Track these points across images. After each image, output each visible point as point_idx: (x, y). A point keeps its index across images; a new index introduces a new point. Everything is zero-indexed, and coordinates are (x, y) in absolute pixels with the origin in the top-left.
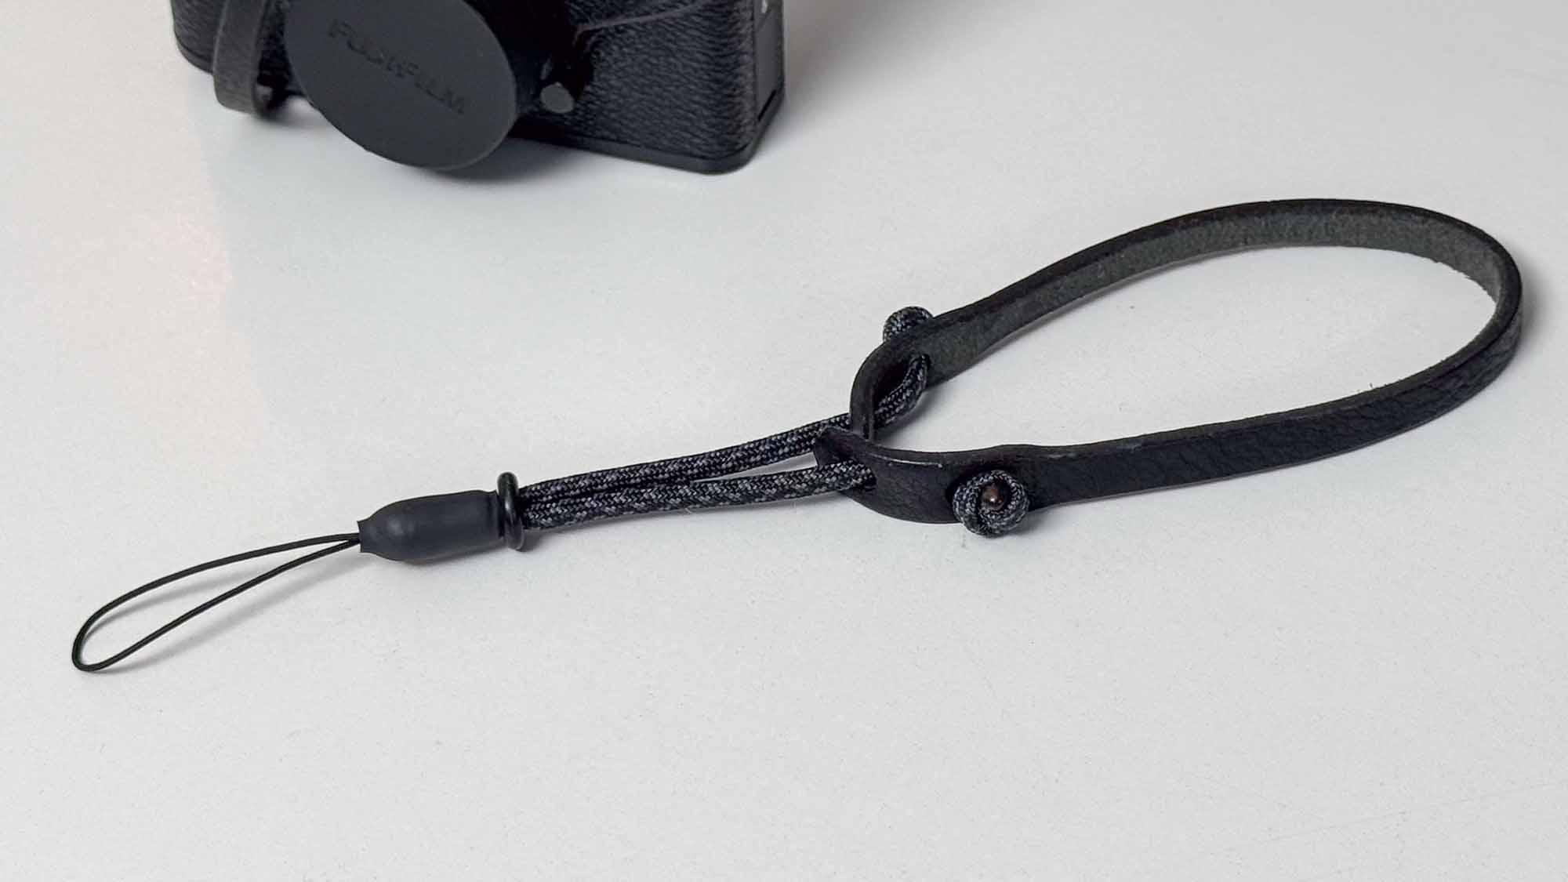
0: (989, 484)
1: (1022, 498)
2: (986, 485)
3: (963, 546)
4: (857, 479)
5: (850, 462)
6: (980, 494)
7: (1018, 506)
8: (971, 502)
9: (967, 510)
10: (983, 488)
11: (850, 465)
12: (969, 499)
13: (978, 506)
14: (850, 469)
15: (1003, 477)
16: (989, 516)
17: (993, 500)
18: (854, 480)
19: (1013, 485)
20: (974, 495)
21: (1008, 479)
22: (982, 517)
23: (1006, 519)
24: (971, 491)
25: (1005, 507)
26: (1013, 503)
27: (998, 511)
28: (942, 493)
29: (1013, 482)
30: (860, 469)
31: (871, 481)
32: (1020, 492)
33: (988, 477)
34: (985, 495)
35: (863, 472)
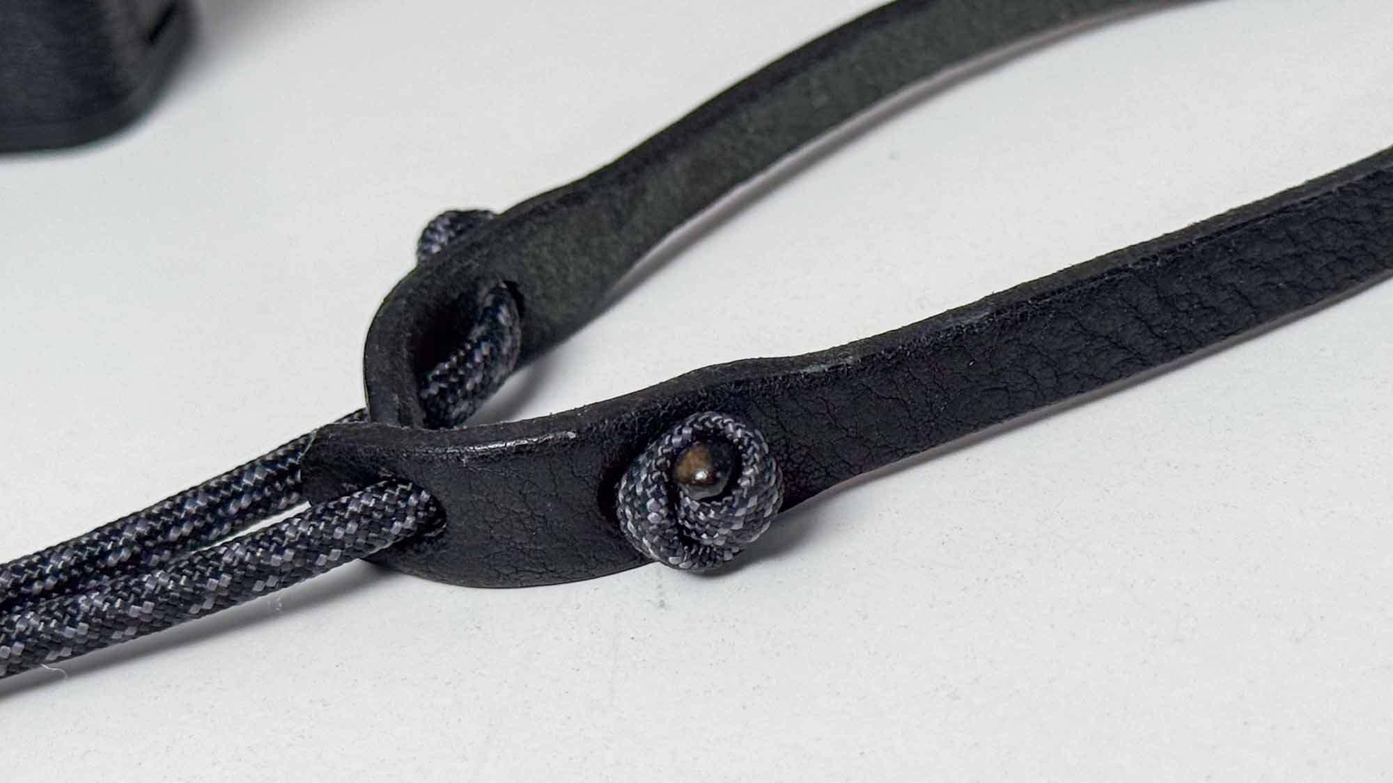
0: (687, 445)
1: (764, 458)
2: (679, 450)
3: (662, 605)
4: (403, 520)
5: (381, 484)
6: (670, 471)
7: (759, 477)
8: (656, 495)
9: (652, 516)
10: (675, 457)
11: (381, 491)
12: (649, 492)
13: (673, 500)
14: (384, 498)
15: (715, 423)
16: (702, 516)
17: (701, 475)
18: (397, 524)
19: (739, 433)
20: (660, 477)
21: (725, 425)
22: (688, 525)
23: (741, 513)
24: (650, 472)
25: (733, 484)
26: (749, 472)
27: (719, 498)
28: (590, 498)
29: (737, 428)
30: (405, 496)
31: (435, 517)
32: (756, 446)
33: (680, 433)
34: (682, 471)
35: (413, 500)
